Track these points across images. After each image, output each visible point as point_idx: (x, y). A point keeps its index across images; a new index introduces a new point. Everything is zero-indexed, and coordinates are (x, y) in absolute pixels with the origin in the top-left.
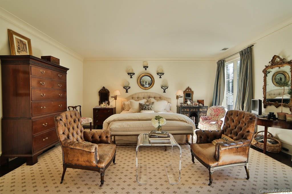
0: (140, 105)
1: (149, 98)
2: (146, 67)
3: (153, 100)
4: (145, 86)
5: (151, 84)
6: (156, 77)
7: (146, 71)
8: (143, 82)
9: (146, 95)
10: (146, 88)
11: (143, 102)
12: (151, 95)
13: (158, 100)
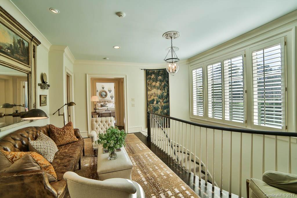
0: (101, 105)
1: (105, 102)
2: (103, 88)
3: (107, 103)
4: (103, 96)
5: (106, 95)
6: (108, 93)
7: (103, 90)
8: (102, 94)
9: (103, 100)
10: (103, 98)
11: (102, 104)
12: (106, 100)
13: (109, 103)
